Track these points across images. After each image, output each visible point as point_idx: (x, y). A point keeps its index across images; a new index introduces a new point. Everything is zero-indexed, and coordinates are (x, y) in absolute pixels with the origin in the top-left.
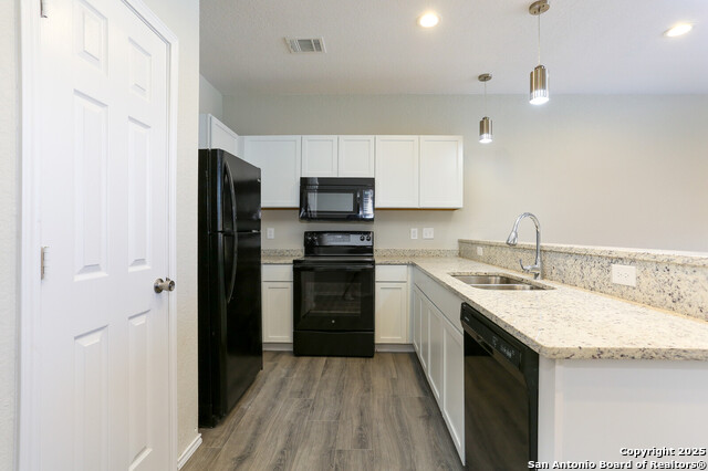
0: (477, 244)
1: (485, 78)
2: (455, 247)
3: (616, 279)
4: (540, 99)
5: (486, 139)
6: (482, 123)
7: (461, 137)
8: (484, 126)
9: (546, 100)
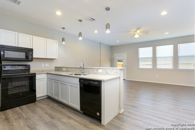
0: (63, 67)
1: (64, 28)
2: (54, 69)
3: (99, 72)
4: (80, 38)
5: (64, 43)
6: (63, 39)
7: (57, 41)
8: (63, 40)
9: (82, 39)
